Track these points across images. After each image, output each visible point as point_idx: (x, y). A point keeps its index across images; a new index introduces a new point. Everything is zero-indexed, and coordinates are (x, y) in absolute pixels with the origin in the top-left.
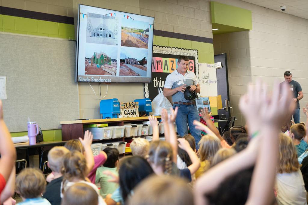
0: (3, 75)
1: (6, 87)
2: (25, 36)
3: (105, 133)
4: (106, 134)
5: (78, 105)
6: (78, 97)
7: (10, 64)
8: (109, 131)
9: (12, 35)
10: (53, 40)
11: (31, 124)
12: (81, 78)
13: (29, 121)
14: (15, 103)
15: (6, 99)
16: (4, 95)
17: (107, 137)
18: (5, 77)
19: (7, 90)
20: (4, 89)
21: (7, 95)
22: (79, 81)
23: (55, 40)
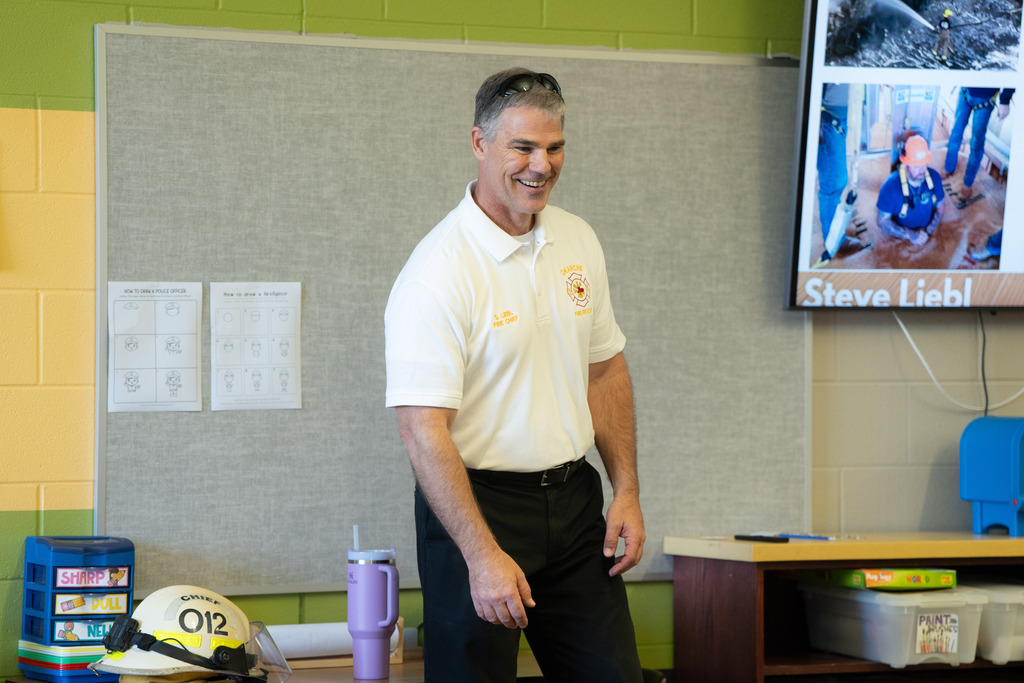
0: (284, 277)
1: (303, 338)
2: (447, 54)
3: (924, 626)
4: (934, 635)
5: (806, 441)
6: (808, 396)
7: (336, 212)
8: (954, 616)
9: (360, 51)
10: (645, 64)
11: (362, 562)
12: (820, 290)
13: (356, 545)
14: (354, 426)
15: (300, 407)
16: (284, 383)
17: (939, 650)
18: (297, 286)
19: (304, 354)
20: (284, 354)
21: (304, 383)
22: (806, 303)
23: (661, 66)
